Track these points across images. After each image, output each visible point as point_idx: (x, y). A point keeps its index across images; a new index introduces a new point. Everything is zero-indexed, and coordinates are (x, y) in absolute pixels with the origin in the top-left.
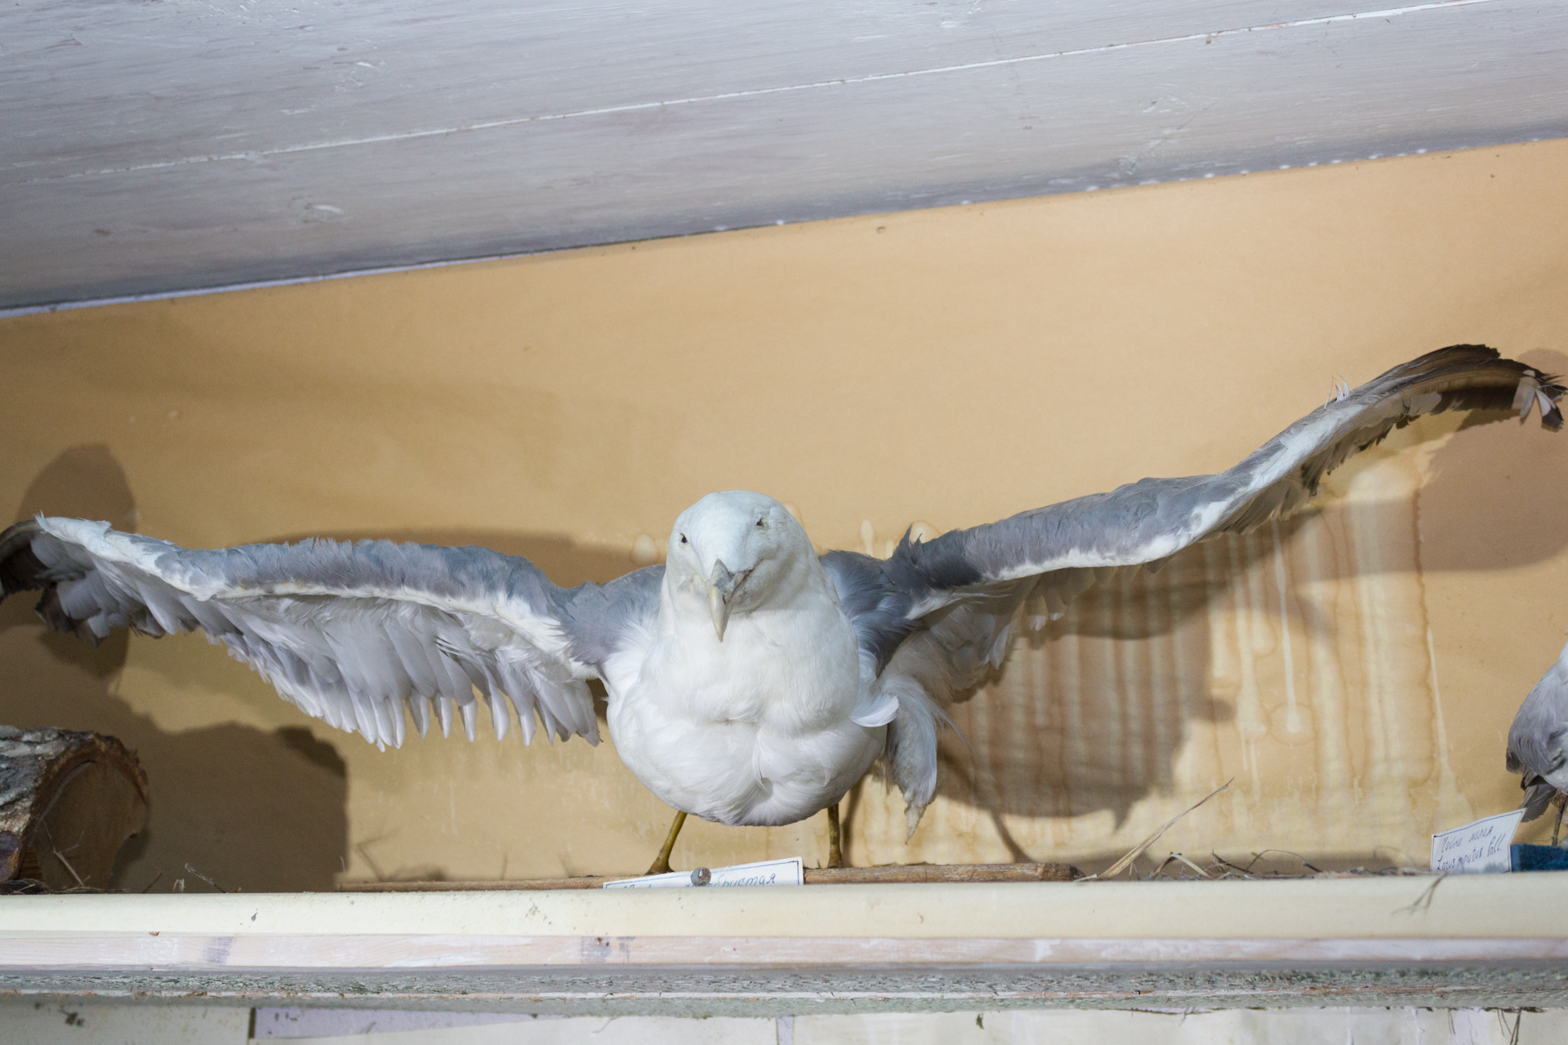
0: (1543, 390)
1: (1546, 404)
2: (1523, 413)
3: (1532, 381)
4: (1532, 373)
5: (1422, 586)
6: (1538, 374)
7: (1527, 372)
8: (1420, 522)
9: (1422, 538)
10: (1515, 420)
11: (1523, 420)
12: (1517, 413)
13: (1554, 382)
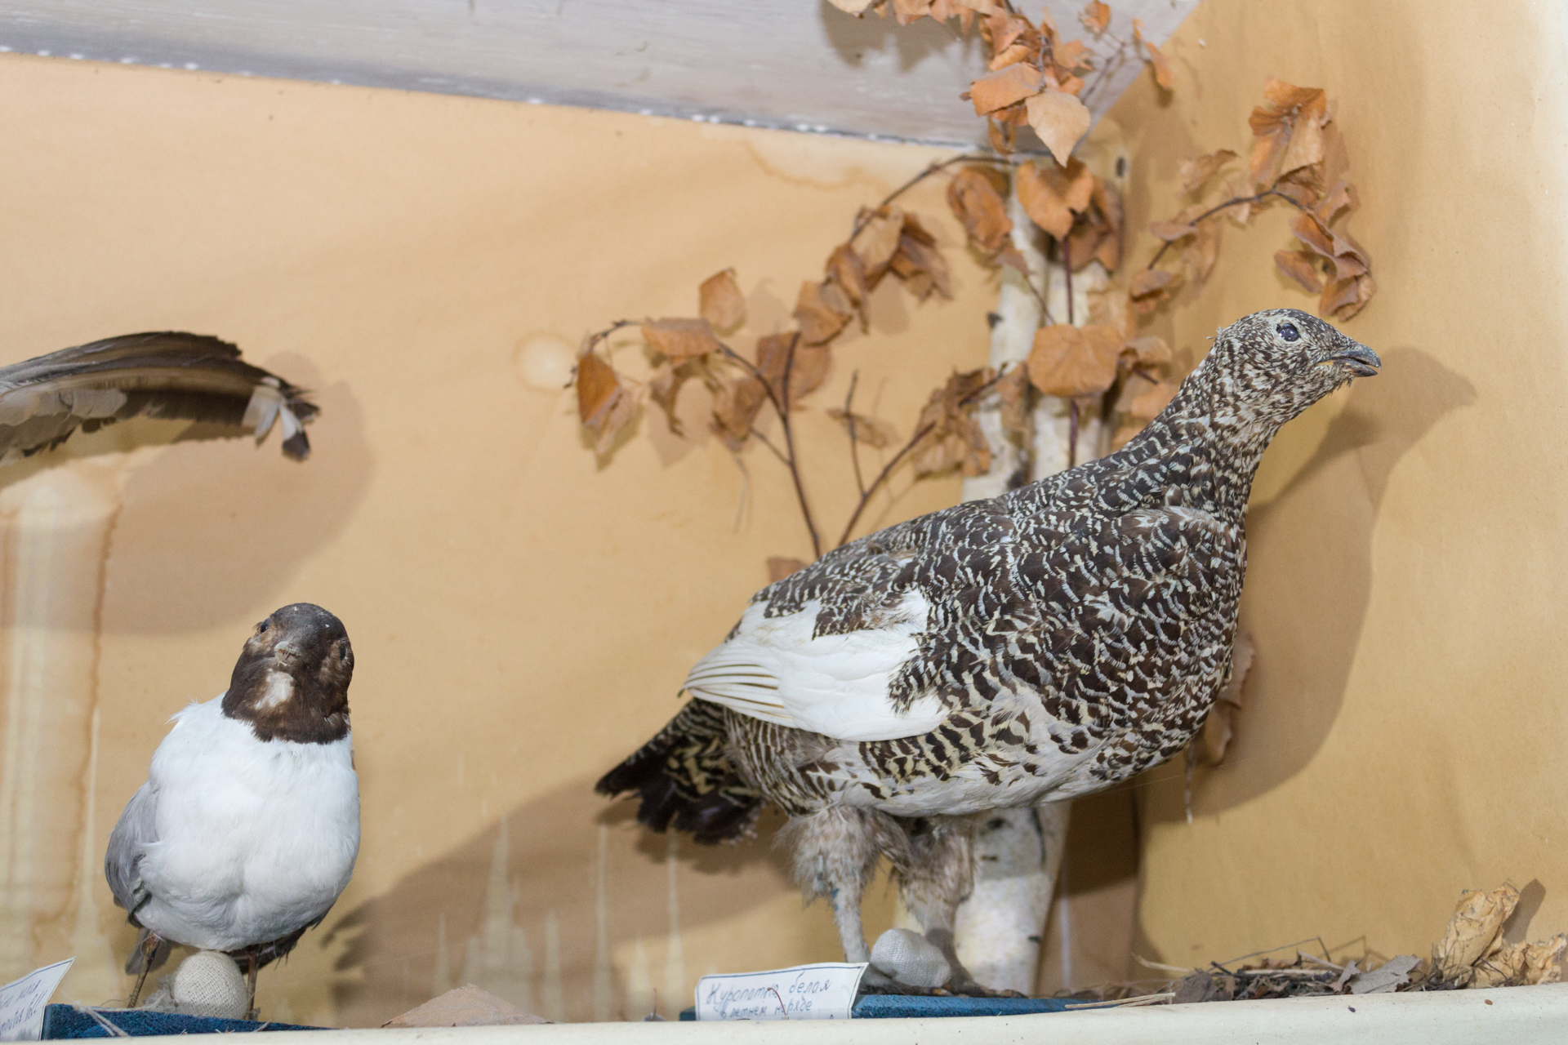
0: (289, 407)
1: (288, 425)
2: (259, 432)
3: (274, 393)
4: (275, 383)
5: (97, 648)
6: (284, 387)
7: (266, 380)
8: (110, 563)
9: (108, 584)
10: (249, 441)
11: (260, 441)
12: (250, 431)
13: (305, 397)
